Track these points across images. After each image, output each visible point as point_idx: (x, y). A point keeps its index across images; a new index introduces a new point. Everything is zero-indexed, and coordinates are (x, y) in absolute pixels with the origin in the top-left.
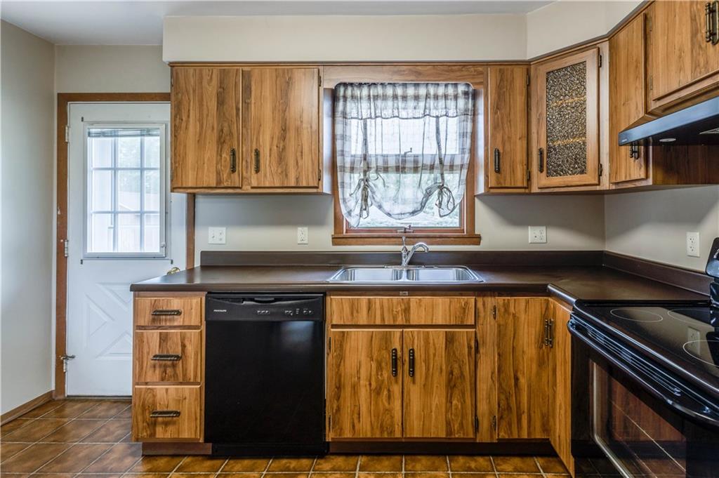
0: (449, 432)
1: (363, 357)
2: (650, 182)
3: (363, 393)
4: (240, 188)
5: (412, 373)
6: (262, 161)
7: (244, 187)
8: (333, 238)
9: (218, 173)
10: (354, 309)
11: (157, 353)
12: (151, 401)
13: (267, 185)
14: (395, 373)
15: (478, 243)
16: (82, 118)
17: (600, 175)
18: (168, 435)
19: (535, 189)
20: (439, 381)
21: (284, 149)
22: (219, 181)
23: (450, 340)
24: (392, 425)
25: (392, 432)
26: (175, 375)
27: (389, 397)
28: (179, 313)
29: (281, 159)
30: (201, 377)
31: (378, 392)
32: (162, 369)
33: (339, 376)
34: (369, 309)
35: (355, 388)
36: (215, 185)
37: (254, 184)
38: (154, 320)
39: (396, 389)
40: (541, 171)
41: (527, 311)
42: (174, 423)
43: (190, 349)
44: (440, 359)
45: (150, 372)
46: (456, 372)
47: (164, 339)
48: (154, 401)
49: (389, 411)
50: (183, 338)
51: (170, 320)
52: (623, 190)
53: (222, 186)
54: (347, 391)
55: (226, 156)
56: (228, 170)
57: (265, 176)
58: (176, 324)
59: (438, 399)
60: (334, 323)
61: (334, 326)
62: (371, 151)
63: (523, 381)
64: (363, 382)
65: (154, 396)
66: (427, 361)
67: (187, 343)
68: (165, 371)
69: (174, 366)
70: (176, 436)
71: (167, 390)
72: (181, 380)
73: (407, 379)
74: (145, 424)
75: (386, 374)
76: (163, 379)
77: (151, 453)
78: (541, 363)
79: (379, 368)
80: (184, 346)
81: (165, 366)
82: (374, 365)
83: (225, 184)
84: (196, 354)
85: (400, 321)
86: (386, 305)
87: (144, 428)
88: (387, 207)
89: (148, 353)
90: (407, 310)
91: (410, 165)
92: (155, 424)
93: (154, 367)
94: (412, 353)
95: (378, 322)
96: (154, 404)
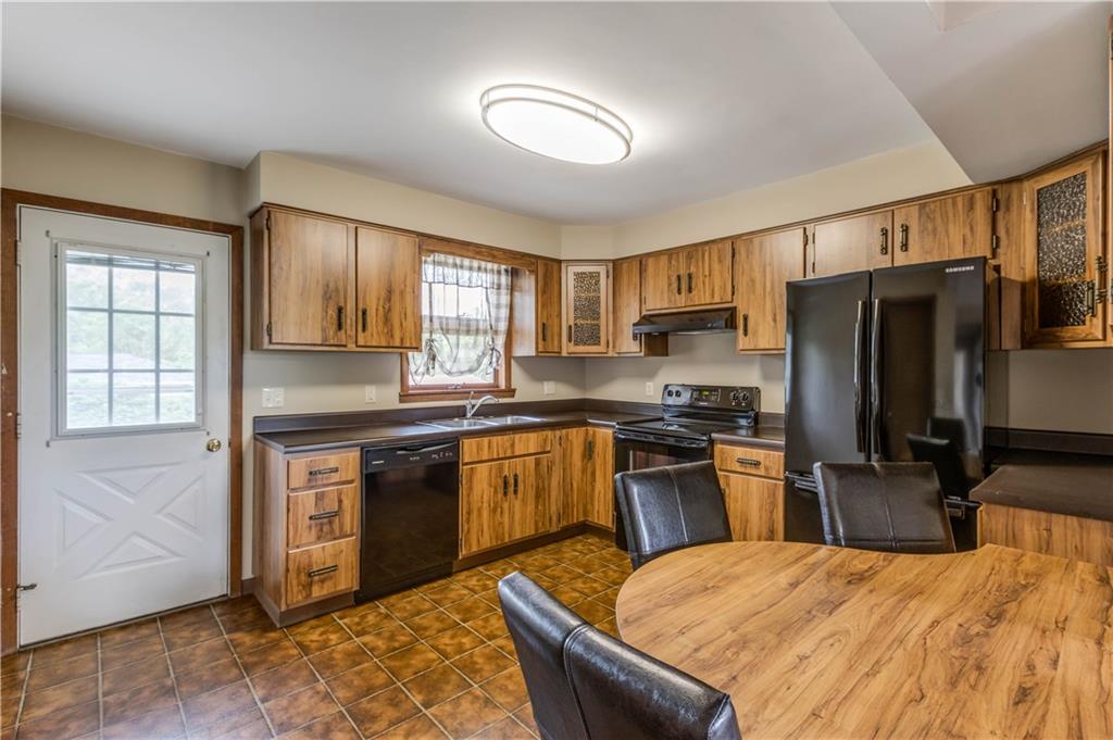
0: (537, 530)
1: (485, 486)
2: (642, 354)
3: (485, 514)
4: (345, 346)
5: (516, 492)
6: (369, 319)
7: (349, 346)
8: (400, 396)
9: (324, 330)
10: (479, 448)
11: (313, 514)
12: (307, 561)
13: (374, 344)
14: (505, 494)
15: (513, 396)
16: (48, 232)
17: (608, 347)
18: (325, 592)
19: (564, 354)
20: (531, 494)
21: (389, 310)
22: (325, 339)
23: (538, 463)
24: (503, 534)
25: (503, 539)
26: (332, 531)
27: (502, 513)
28: (336, 470)
29: (387, 320)
30: (357, 529)
31: (495, 510)
32: (319, 527)
33: (469, 503)
34: (489, 447)
35: (480, 510)
36: (320, 342)
37: (361, 342)
38: (309, 480)
39: (506, 506)
40: (570, 341)
41: (576, 436)
42: (331, 578)
43: (347, 503)
44: (532, 479)
45: (305, 534)
46: (541, 485)
47: (320, 497)
48: (310, 562)
49: (501, 523)
50: (340, 493)
51: (327, 478)
52: (622, 359)
53: (327, 343)
54: (475, 514)
55: (332, 313)
56: (335, 326)
57: (372, 335)
58: (333, 481)
59: (530, 508)
60: (466, 461)
61: (467, 464)
62: (435, 314)
63: (575, 485)
64: (485, 505)
65: (310, 557)
66: (524, 482)
67: (343, 498)
68: (321, 530)
69: (330, 523)
70: (333, 590)
71: (323, 548)
72: (337, 534)
73: (513, 496)
74: (301, 588)
75: (500, 495)
76: (319, 538)
77: (291, 623)
78: (584, 471)
79: (496, 492)
80: (340, 501)
81: (322, 524)
82: (492, 490)
83: (332, 342)
84: (353, 507)
85: (509, 454)
86: (500, 443)
87: (300, 591)
88: (448, 366)
89: (303, 515)
90: (513, 445)
91: (464, 328)
92: (311, 585)
93: (310, 527)
94: (516, 475)
95: (495, 457)
96: (310, 565)
